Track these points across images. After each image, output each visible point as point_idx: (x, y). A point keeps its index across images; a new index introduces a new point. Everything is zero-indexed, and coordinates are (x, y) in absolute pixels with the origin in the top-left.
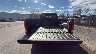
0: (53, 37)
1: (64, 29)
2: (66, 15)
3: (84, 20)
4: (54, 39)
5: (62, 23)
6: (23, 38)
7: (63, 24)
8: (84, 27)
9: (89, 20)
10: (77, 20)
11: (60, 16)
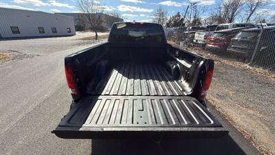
0: (151, 116)
1: (182, 80)
2: (189, 19)
3: (242, 42)
4: (153, 122)
5: (178, 59)
6: (69, 121)
7: (180, 64)
8: (237, 64)
9: (255, 43)
10: (221, 41)
11: (170, 21)
